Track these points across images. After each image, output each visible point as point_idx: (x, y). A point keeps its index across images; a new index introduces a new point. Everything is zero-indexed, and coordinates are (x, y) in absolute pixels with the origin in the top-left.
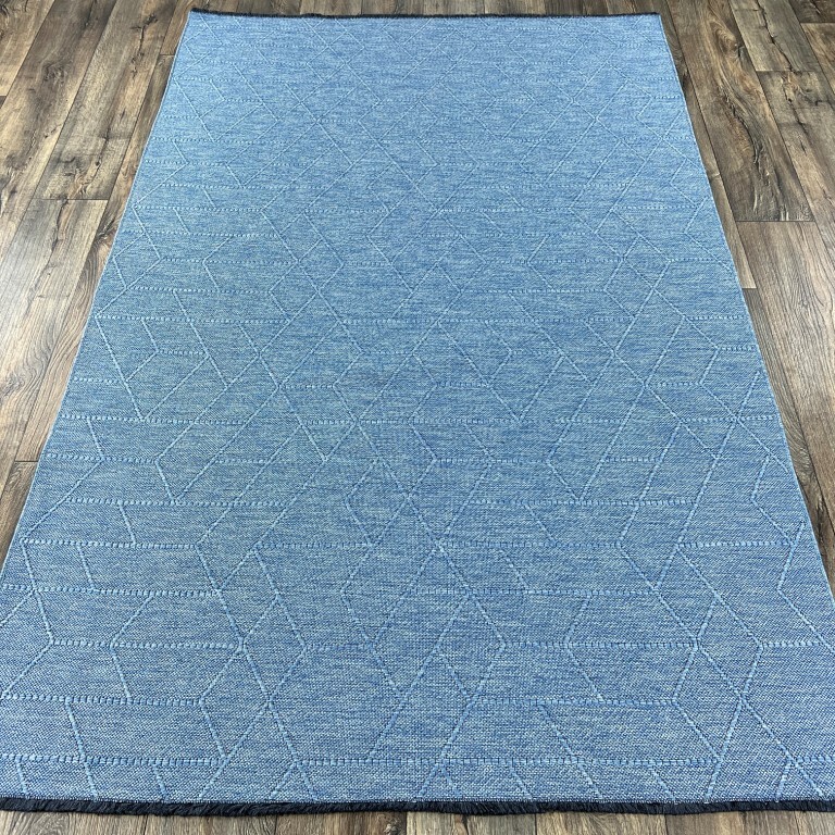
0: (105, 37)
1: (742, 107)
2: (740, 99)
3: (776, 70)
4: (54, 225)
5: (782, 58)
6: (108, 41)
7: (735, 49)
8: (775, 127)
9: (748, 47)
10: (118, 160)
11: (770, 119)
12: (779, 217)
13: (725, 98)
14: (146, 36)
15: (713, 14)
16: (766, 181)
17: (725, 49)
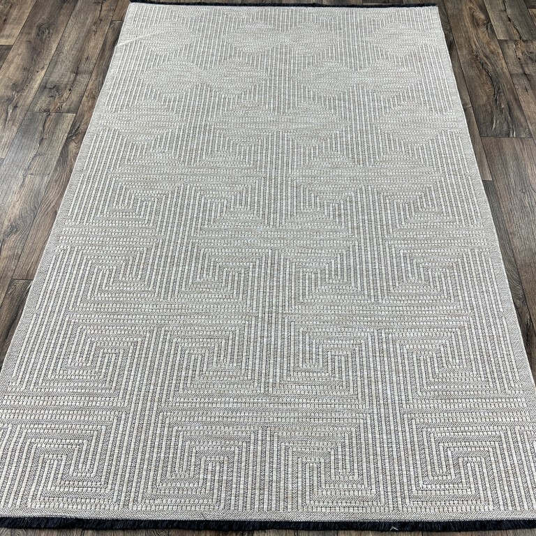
4: (41, 129)
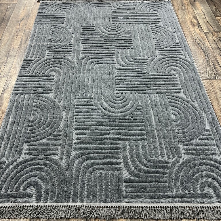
0: (8, 25)
1: (201, 43)
2: (200, 40)
3: (210, 32)
5: (211, 28)
6: (9, 26)
7: (197, 25)
8: (211, 49)
9: (201, 25)
10: (11, 64)
11: (210, 47)
12: (215, 78)
13: (196, 40)
14: (21, 24)
15: (189, 14)
16: (210, 67)
17: (194, 25)
